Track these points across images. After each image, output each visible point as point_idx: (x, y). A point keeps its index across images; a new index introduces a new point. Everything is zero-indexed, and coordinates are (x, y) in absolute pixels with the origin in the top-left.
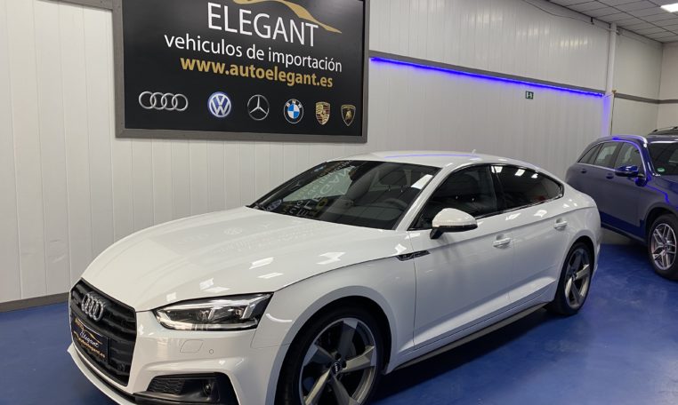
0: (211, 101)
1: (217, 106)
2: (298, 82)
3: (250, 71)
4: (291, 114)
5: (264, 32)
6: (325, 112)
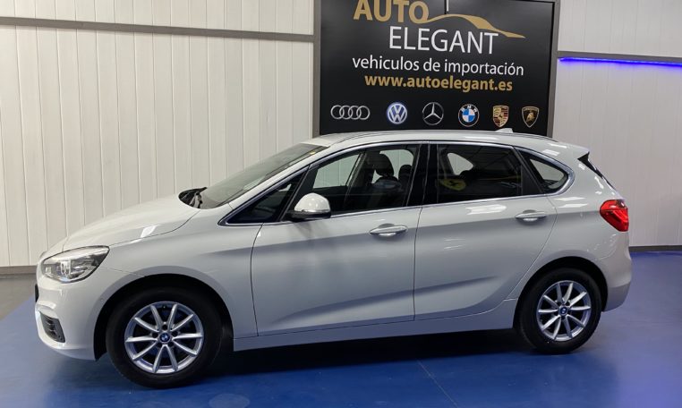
0: (390, 110)
1: (395, 114)
2: (474, 88)
3: (425, 82)
4: (466, 118)
5: (442, 46)
6: (502, 115)
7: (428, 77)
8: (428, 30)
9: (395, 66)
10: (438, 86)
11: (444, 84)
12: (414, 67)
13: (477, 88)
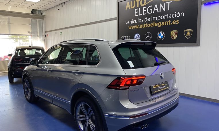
0: (135, 36)
2: (162, 25)
3: (145, 25)
4: (160, 37)
5: (150, 11)
6: (175, 34)
7: (146, 24)
8: (146, 7)
9: (136, 22)
11: (151, 25)
12: (142, 21)
13: (164, 25)
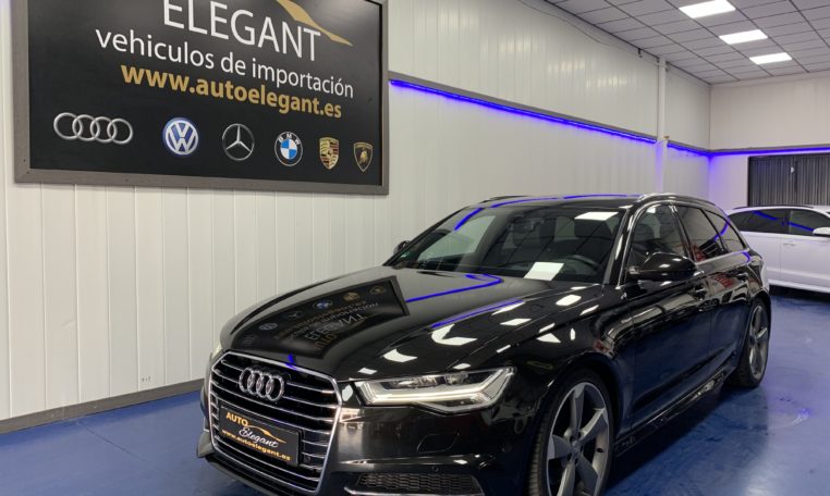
0: (168, 131)
2: (293, 107)
3: (225, 89)
4: (285, 153)
5: (247, 36)
6: (331, 151)
7: (229, 83)
8: (225, 7)
9: (175, 56)
10: (243, 99)
11: (253, 96)
12: (206, 62)
